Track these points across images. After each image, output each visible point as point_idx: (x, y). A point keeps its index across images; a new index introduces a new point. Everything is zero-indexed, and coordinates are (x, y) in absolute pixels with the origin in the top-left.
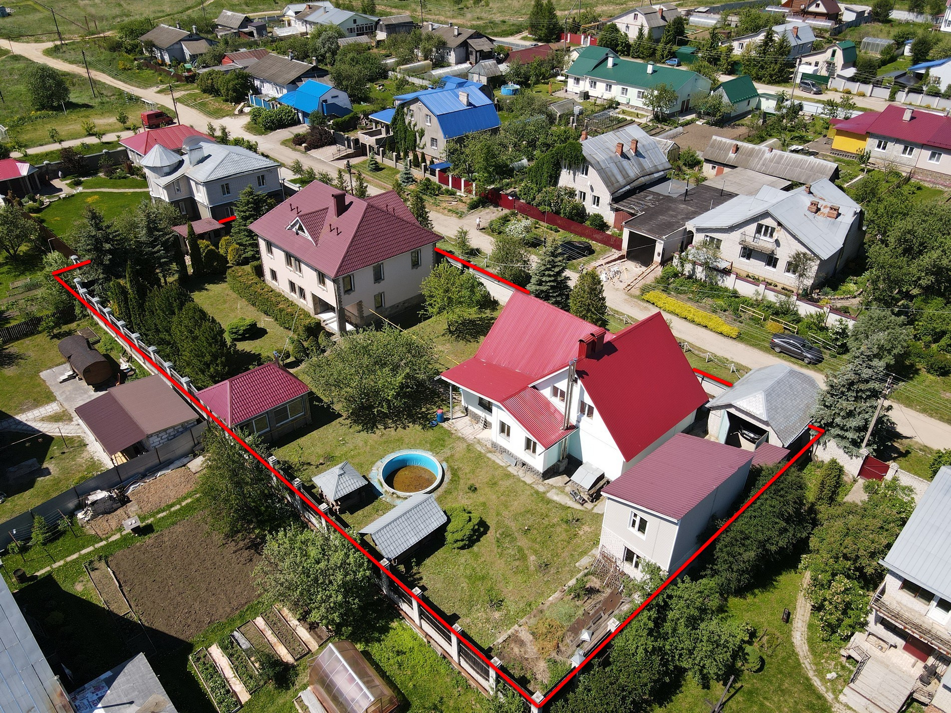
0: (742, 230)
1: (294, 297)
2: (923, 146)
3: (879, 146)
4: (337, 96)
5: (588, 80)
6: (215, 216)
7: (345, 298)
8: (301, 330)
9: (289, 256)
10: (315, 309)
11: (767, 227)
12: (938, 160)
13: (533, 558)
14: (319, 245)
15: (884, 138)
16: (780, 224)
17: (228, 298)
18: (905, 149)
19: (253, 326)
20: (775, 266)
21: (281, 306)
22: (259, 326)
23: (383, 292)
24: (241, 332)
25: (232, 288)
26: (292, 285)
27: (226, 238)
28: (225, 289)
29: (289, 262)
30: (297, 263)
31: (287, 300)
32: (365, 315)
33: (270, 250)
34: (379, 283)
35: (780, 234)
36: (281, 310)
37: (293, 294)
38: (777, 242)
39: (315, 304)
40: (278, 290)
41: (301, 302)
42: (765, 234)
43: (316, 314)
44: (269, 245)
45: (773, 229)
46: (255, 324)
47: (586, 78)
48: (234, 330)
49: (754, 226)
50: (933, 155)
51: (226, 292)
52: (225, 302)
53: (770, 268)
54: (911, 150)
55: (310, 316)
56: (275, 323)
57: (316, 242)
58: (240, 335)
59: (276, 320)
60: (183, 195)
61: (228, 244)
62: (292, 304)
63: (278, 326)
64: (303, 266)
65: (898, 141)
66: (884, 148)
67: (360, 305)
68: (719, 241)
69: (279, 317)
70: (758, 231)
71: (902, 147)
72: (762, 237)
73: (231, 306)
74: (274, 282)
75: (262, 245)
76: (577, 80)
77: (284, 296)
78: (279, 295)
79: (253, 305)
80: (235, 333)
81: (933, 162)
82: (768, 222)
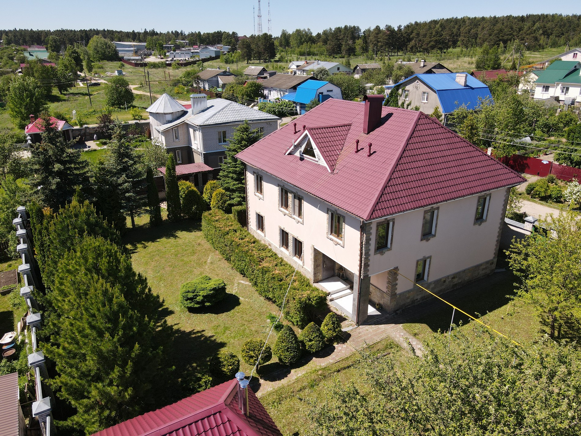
1: (286, 254)
6: (206, 162)
7: (375, 258)
8: (293, 306)
9: (284, 192)
10: (315, 274)
14: (335, 172)
17: (199, 248)
19: (220, 291)
21: (265, 264)
22: (229, 290)
23: (430, 257)
24: (199, 299)
25: (206, 236)
26: (284, 235)
27: (212, 182)
28: (199, 238)
29: (284, 203)
30: (297, 201)
31: (274, 256)
32: (398, 291)
33: (259, 188)
34: (428, 240)
36: (265, 271)
37: (283, 249)
39: (316, 266)
40: (263, 242)
41: (294, 262)
43: (316, 281)
44: (259, 180)
46: (223, 289)
47: (558, 85)
48: (190, 295)
51: (199, 241)
52: (194, 253)
55: (308, 285)
56: (254, 289)
57: (332, 167)
58: (198, 303)
59: (255, 284)
60: (180, 143)
61: (213, 188)
62: (281, 263)
63: (257, 294)
64: (306, 206)
67: (394, 274)
69: (260, 280)
73: (199, 259)
74: (259, 232)
75: (250, 178)
76: (547, 88)
77: (270, 251)
78: (264, 248)
79: (228, 259)
80: (191, 299)
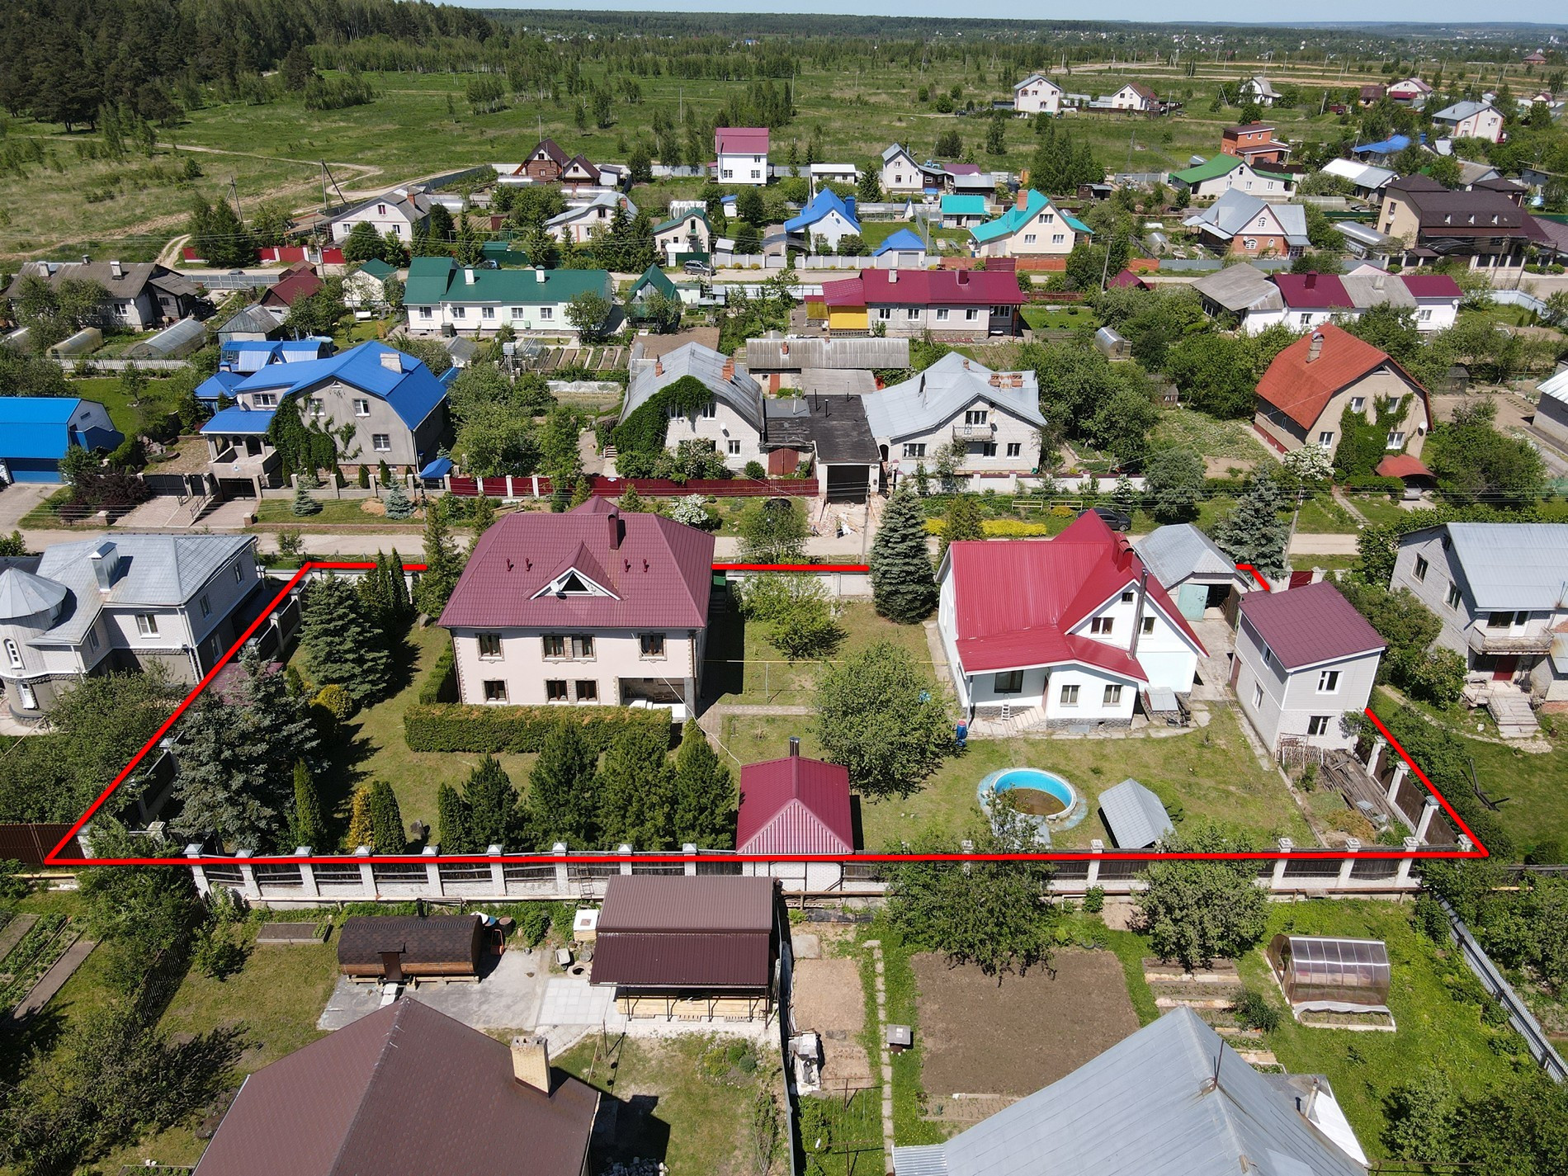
0: (950, 425)
2: (927, 306)
3: (882, 316)
4: (88, 414)
5: (449, 306)
11: (977, 413)
12: (946, 317)
13: (1232, 788)
15: (885, 305)
16: (993, 404)
17: (429, 763)
18: (910, 313)
20: (993, 454)
25: (419, 747)
26: (556, 687)
29: (550, 651)
30: (579, 642)
33: (489, 649)
35: (995, 416)
37: (555, 701)
38: (994, 427)
42: (976, 422)
44: (489, 640)
45: (985, 413)
47: (445, 305)
49: (964, 415)
50: (940, 314)
51: (409, 759)
52: (436, 769)
53: (989, 458)
54: (917, 313)
60: (102, 651)
65: (900, 306)
66: (888, 317)
68: (922, 446)
70: (968, 420)
71: (907, 311)
72: (974, 426)
74: (491, 702)
75: (467, 646)
76: (427, 311)
81: (942, 320)
82: (980, 406)
